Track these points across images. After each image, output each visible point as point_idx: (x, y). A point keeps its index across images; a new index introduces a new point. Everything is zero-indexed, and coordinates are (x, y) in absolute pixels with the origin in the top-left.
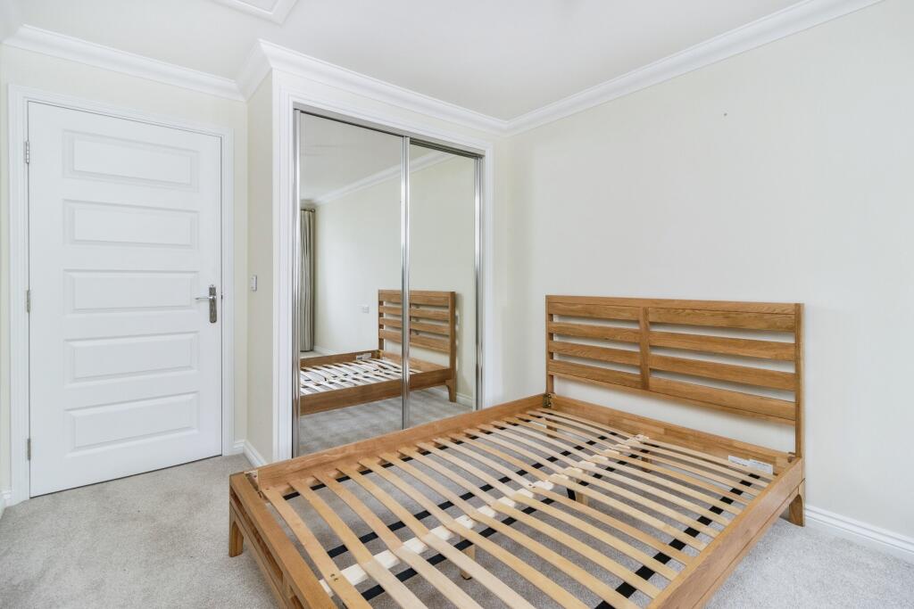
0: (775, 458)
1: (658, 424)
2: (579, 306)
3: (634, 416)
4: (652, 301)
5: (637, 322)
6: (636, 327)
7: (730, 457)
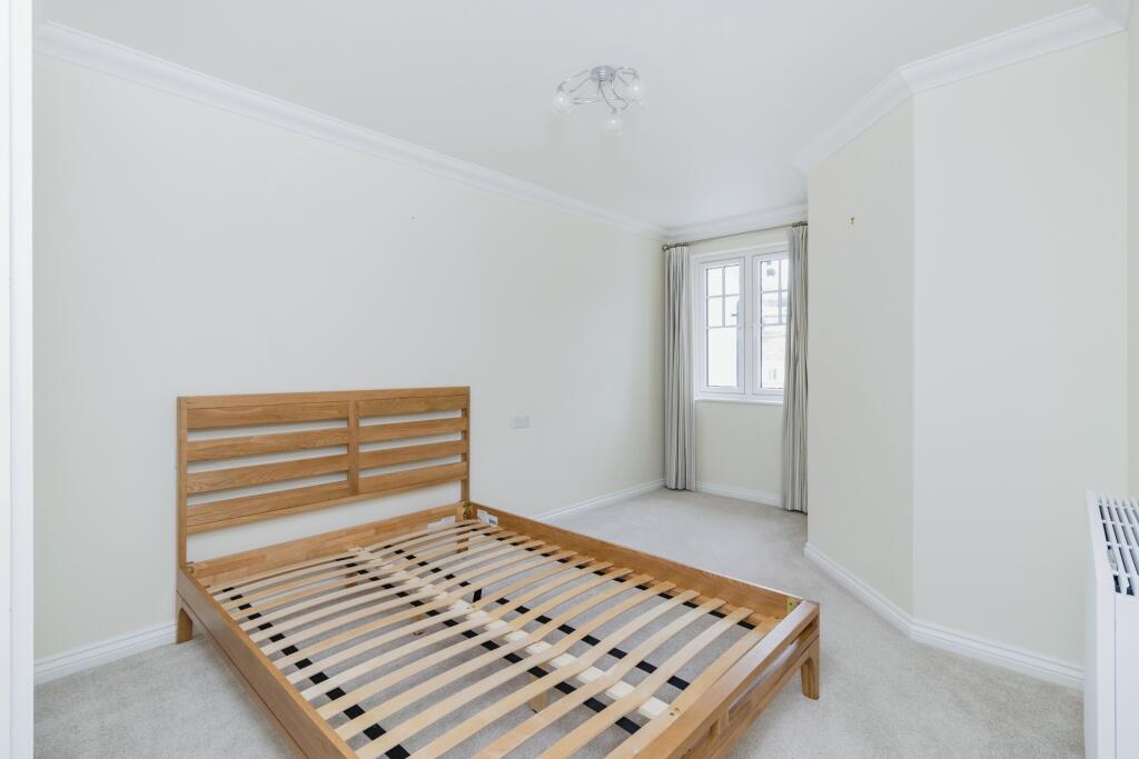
0: (455, 510)
1: (367, 528)
2: (258, 409)
3: (341, 531)
4: (363, 392)
5: (347, 419)
6: (343, 425)
7: (430, 525)
